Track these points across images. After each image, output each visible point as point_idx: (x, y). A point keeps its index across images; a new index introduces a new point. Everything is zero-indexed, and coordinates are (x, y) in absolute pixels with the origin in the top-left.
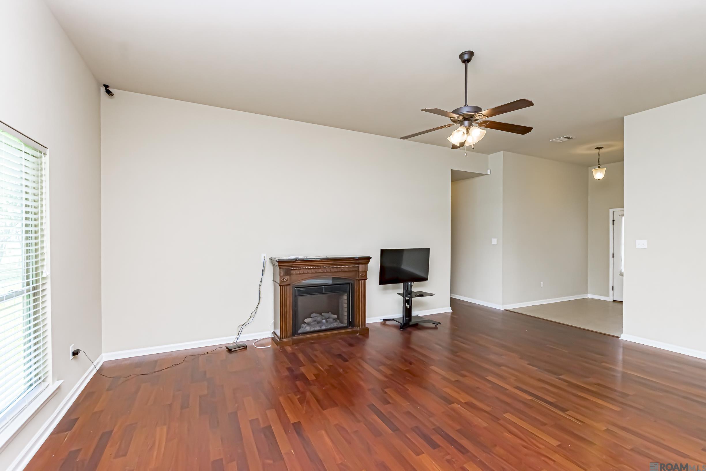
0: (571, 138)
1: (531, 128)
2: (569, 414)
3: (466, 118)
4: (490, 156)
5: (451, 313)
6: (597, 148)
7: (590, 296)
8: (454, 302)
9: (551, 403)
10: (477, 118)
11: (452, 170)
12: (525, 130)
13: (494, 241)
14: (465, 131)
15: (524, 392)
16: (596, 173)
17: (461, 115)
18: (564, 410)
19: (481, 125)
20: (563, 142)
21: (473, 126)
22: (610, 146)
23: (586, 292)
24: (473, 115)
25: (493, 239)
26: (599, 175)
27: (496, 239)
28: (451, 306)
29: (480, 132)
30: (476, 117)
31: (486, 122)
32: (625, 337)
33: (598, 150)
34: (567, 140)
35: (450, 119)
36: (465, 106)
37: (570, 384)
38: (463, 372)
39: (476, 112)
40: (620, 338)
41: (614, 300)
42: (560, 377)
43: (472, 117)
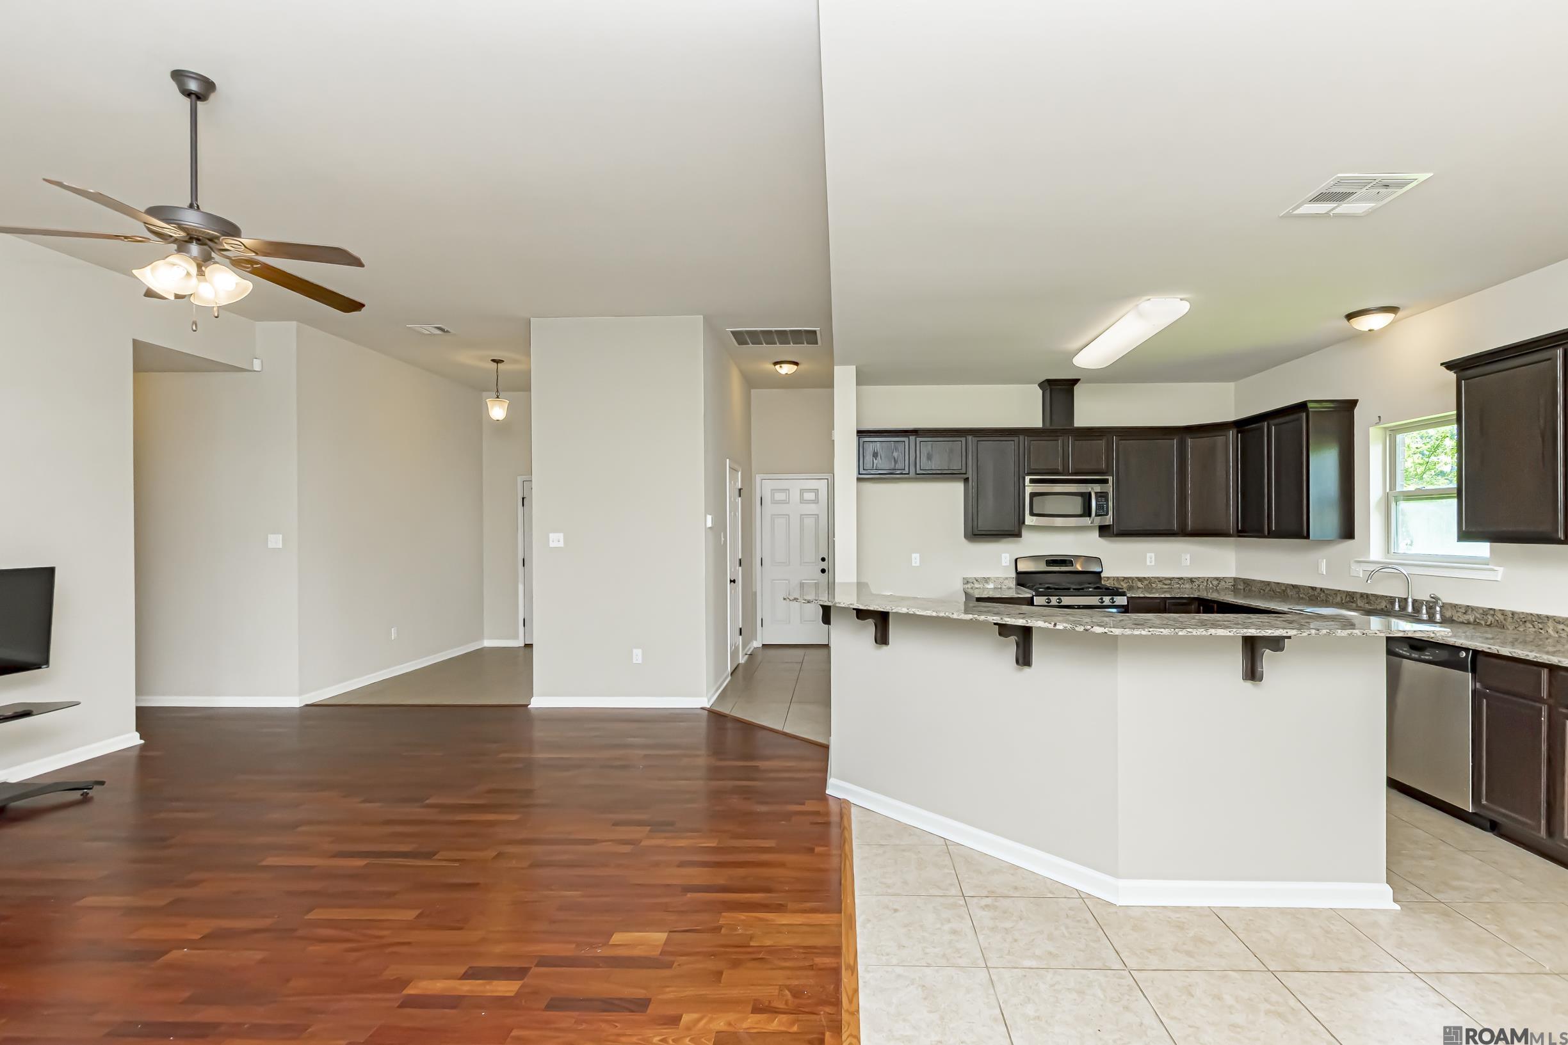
0: (447, 331)
1: (363, 305)
2: (439, 858)
3: (193, 237)
4: (260, 326)
5: (138, 748)
6: (493, 361)
7: (487, 643)
8: (145, 718)
9: (404, 855)
10: (227, 247)
11: (134, 340)
12: (351, 306)
13: (275, 541)
14: (193, 270)
15: (352, 857)
16: (492, 408)
17: (180, 227)
18: (429, 855)
19: (238, 264)
20: (432, 335)
21: (216, 263)
22: (515, 361)
23: (481, 637)
24: (218, 238)
25: (271, 535)
26: (498, 411)
27: (281, 536)
28: (139, 728)
29: (237, 284)
30: (225, 245)
31: (251, 262)
32: (537, 702)
33: (495, 364)
34: (438, 332)
35: (143, 224)
36: (191, 206)
37: (442, 807)
38: (194, 876)
39: (228, 233)
40: (529, 706)
41: (525, 645)
42: (427, 801)
43: (211, 240)
